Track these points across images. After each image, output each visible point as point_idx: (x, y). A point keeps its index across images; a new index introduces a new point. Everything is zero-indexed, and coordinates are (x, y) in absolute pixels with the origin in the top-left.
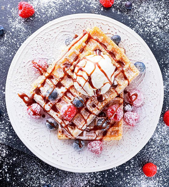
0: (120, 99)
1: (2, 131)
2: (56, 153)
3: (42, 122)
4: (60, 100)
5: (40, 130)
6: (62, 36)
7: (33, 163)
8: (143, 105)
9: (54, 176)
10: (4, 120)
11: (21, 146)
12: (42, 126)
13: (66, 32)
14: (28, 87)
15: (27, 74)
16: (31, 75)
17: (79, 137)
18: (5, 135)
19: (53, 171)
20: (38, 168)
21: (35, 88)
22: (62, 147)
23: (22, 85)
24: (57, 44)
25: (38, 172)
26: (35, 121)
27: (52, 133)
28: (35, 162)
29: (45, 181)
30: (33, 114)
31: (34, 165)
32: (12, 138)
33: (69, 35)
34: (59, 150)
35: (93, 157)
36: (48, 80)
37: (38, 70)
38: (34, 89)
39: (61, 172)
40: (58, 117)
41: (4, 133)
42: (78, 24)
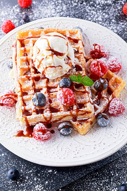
0: (90, 60)
1: (33, 186)
2: (95, 145)
3: (57, 138)
4: (50, 101)
5: (63, 144)
6: (2, 67)
7: (88, 184)
8: (109, 52)
9: (117, 175)
10: (26, 175)
11: (64, 180)
12: (60, 139)
13: (2, 62)
14: (16, 125)
15: (4, 116)
16: (9, 114)
17: (96, 112)
18: (40, 187)
19: (111, 172)
20: (97, 184)
21: (22, 113)
22: (93, 137)
23: (10, 127)
24: (4, 76)
25: (101, 186)
26: (50, 141)
27: (74, 137)
28: (88, 182)
29: (115, 188)
30: (42, 133)
31: (91, 184)
32: (48, 182)
33: (6, 63)
34: (95, 142)
35: (124, 118)
36: (25, 97)
37: (9, 99)
38: (22, 115)
39: (118, 166)
40: (63, 111)
41: (38, 186)
42: (4, 49)
